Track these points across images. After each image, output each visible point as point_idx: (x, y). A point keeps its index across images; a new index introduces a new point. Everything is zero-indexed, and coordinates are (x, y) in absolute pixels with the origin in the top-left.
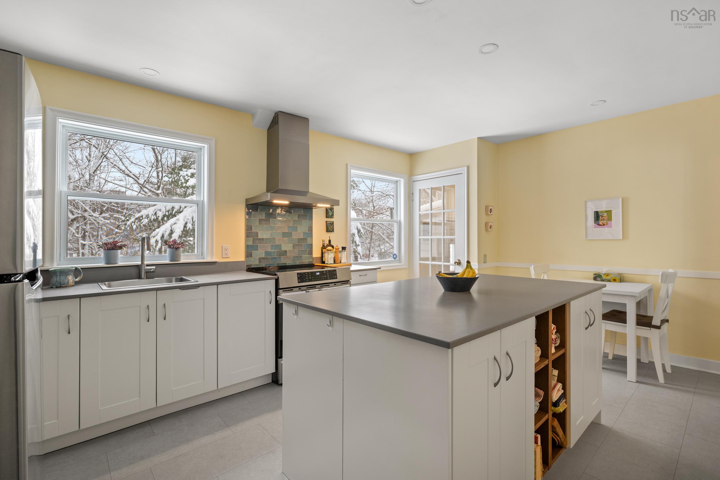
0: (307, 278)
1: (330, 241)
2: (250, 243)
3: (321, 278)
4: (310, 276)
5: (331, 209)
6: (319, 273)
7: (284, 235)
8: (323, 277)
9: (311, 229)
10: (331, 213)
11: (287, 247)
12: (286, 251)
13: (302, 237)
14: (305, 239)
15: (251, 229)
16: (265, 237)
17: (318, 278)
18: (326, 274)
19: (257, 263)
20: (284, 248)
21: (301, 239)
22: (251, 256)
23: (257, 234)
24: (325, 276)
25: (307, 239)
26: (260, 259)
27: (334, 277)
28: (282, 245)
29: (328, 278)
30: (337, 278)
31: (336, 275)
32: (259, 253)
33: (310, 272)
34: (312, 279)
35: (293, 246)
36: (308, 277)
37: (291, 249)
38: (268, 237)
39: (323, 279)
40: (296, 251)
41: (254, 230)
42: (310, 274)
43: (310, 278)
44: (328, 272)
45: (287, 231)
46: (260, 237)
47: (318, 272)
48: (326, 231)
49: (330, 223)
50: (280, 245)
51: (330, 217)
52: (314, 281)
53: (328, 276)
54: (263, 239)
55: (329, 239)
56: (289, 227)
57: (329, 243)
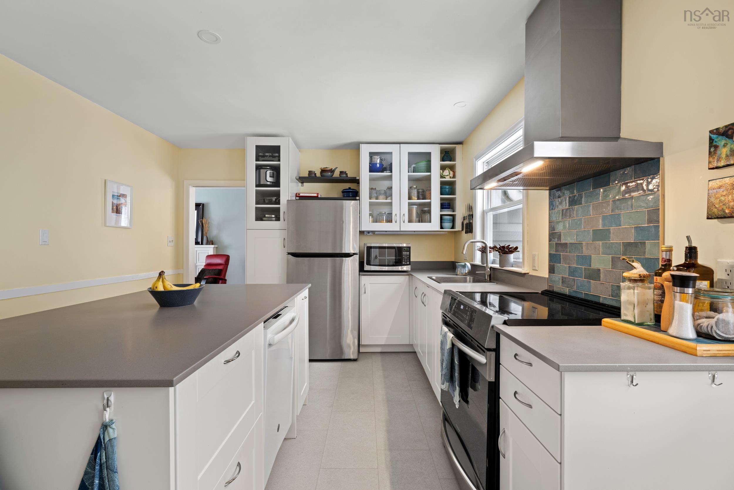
0: (454, 308)
1: (690, 252)
2: (553, 252)
4: (457, 306)
6: (463, 307)
7: (597, 235)
9: (656, 216)
11: (601, 261)
12: (598, 272)
13: (632, 240)
16: (569, 239)
20: (595, 265)
22: (554, 271)
23: (561, 236)
25: (646, 243)
26: (563, 280)
28: (593, 256)
32: (563, 270)
34: (456, 312)
35: (612, 261)
37: (609, 267)
38: (573, 241)
41: (558, 229)
42: (457, 303)
43: (456, 310)
45: (601, 227)
46: (563, 240)
47: (462, 304)
48: (704, 216)
50: (590, 258)
52: (456, 316)
54: (567, 244)
55: (687, 245)
56: (604, 218)
57: (686, 260)
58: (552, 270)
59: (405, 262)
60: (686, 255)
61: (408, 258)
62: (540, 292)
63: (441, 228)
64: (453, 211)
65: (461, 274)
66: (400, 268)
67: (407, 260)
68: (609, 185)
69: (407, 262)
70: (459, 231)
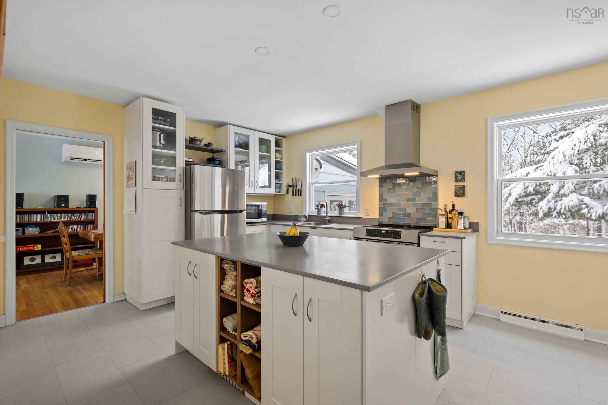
0: (373, 234)
1: (453, 206)
2: (382, 206)
3: (385, 236)
4: (376, 232)
5: (461, 173)
6: (384, 232)
7: (409, 200)
8: (387, 235)
9: (436, 195)
10: (460, 177)
11: (411, 210)
12: (410, 214)
13: (426, 202)
14: (429, 204)
15: (382, 196)
16: (392, 201)
17: (384, 235)
18: (391, 233)
19: (387, 221)
20: (408, 211)
21: (425, 203)
22: (382, 215)
23: (386, 200)
24: (389, 235)
25: (431, 203)
26: (389, 218)
27: (398, 237)
28: (407, 208)
29: (392, 237)
30: (400, 238)
31: (400, 235)
32: (388, 214)
33: (376, 230)
34: (377, 235)
35: (417, 210)
36: (375, 233)
37: (415, 211)
38: (395, 202)
39: (387, 237)
40: (420, 214)
41: (384, 197)
42: (376, 231)
43: (376, 234)
44: (393, 232)
45: (411, 197)
46: (388, 201)
47: (383, 230)
48: (454, 196)
49: (460, 188)
50: (405, 209)
51: (459, 181)
52: (379, 237)
53: (392, 235)
54: (391, 203)
55: (452, 204)
56: (413, 194)
57: (452, 208)
58: (381, 214)
59: (263, 215)
60: (452, 207)
61: (265, 212)
62: (377, 225)
63: (276, 192)
64: (280, 181)
65: (303, 221)
66: (259, 220)
67: (265, 214)
68: (415, 181)
69: (264, 215)
70: (284, 194)
